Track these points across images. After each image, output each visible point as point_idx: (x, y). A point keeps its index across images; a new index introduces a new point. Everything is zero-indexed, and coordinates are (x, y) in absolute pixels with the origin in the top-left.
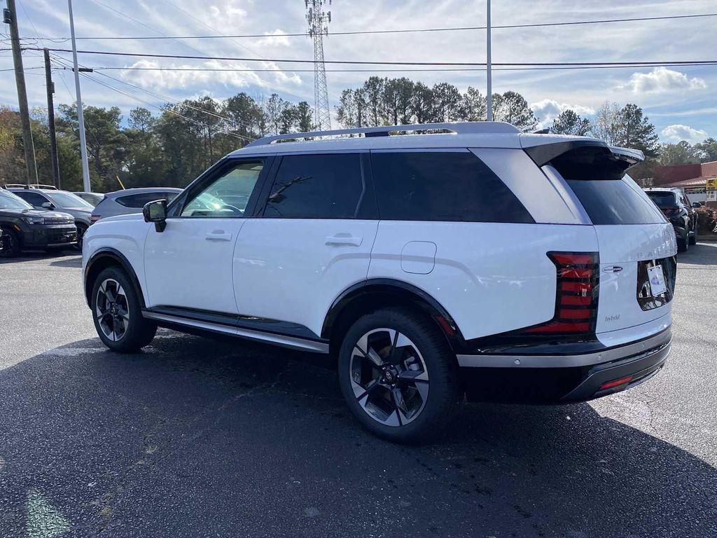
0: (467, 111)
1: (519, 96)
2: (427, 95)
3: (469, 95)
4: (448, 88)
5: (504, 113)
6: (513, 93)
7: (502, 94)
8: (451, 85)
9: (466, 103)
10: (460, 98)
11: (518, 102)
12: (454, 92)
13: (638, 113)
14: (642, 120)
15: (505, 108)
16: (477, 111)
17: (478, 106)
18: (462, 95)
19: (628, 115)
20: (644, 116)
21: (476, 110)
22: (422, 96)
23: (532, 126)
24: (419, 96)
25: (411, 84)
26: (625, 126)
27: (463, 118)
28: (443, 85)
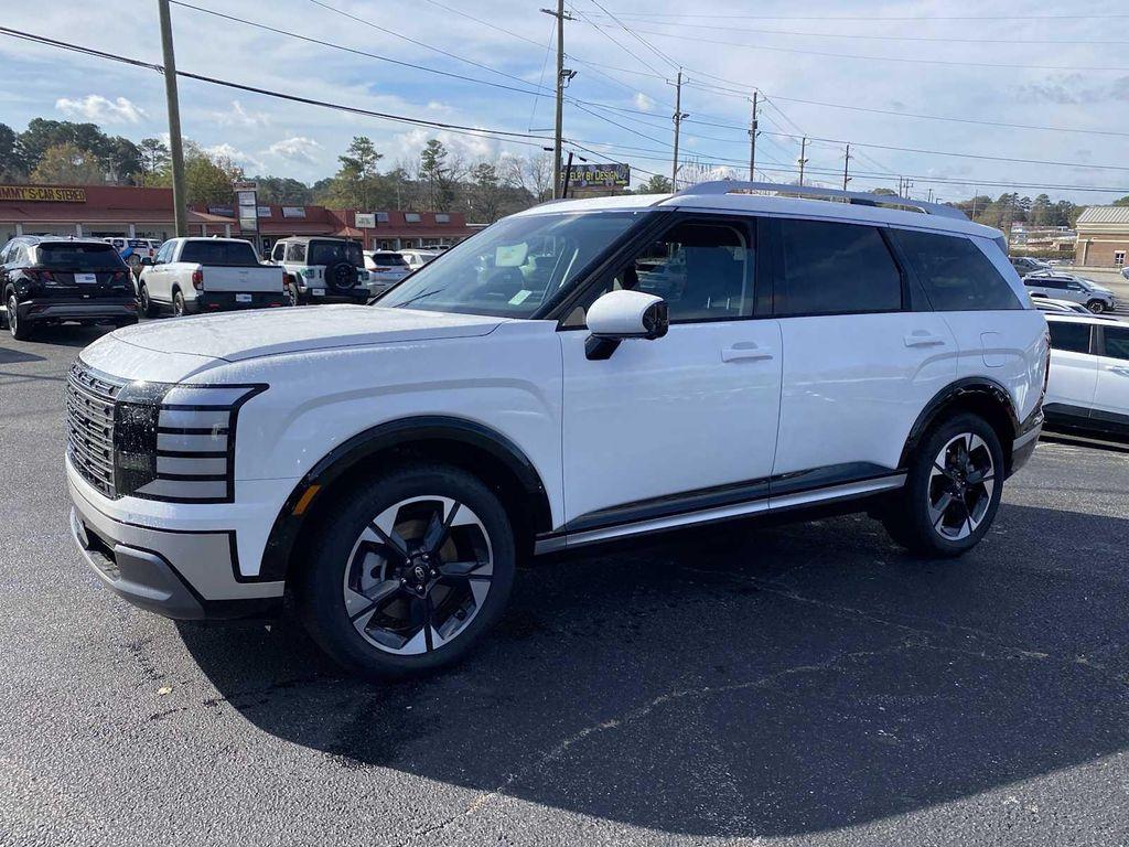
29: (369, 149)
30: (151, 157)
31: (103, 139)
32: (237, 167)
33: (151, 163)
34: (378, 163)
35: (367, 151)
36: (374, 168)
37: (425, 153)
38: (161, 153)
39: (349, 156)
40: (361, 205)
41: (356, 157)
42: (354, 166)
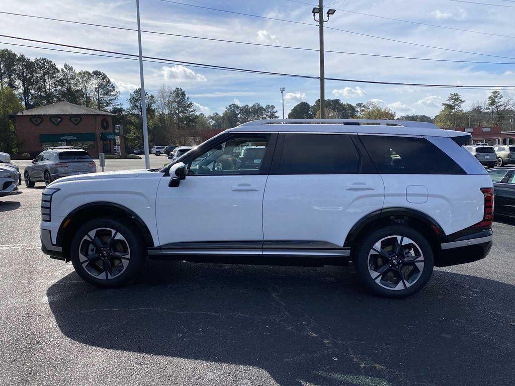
0: (65, 81)
1: (104, 74)
2: (30, 66)
3: (65, 70)
4: (48, 63)
5: (94, 86)
6: (100, 72)
7: (91, 72)
8: (49, 60)
9: (64, 76)
10: (58, 71)
11: (103, 79)
12: (53, 66)
13: (183, 94)
14: (186, 99)
15: (94, 82)
16: (73, 83)
17: (73, 79)
18: (60, 69)
19: (177, 96)
20: (187, 96)
21: (72, 81)
22: (25, 66)
23: (114, 97)
24: (22, 65)
25: (15, 55)
26: (176, 102)
27: (62, 86)
28: (43, 59)
29: (458, 98)
30: (359, 110)
31: (341, 105)
32: (392, 112)
33: (359, 113)
34: (462, 105)
35: (456, 100)
36: (460, 107)
37: (490, 97)
38: (363, 108)
39: (447, 103)
40: (452, 125)
41: (451, 103)
42: (450, 107)
